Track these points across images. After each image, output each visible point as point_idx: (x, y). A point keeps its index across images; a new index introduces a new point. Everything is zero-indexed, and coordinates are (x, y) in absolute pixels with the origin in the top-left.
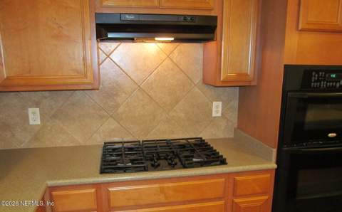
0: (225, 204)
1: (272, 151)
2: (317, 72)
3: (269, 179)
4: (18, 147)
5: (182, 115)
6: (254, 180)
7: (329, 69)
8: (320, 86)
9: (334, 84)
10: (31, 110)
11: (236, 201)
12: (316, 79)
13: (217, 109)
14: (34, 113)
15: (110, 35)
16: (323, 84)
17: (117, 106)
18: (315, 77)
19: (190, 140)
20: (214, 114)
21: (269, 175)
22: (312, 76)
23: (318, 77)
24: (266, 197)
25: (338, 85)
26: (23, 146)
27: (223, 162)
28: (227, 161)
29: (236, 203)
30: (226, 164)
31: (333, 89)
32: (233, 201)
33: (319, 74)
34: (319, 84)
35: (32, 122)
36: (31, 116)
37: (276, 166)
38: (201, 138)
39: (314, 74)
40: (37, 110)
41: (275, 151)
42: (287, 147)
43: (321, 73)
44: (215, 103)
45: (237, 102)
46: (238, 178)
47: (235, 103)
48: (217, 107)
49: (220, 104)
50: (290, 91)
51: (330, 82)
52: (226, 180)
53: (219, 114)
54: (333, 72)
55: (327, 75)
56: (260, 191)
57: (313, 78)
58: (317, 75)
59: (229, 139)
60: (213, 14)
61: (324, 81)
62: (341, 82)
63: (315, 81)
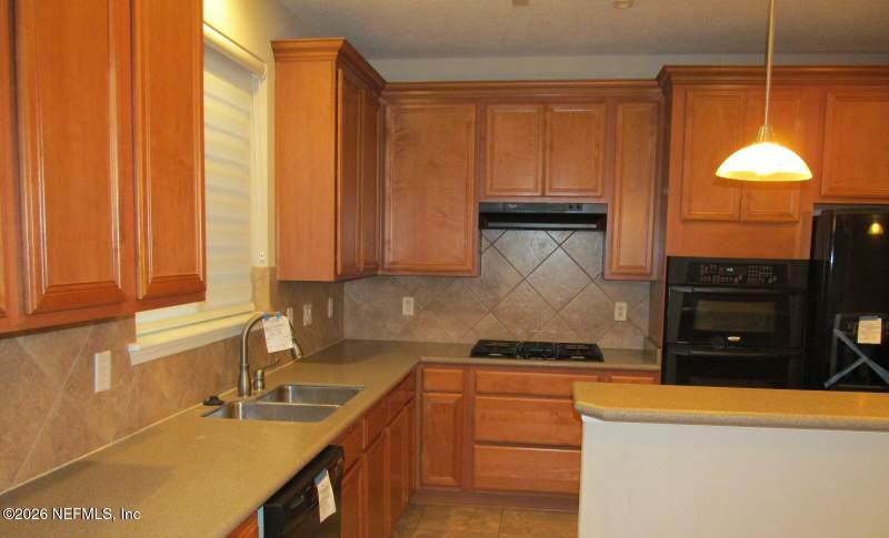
1: (657, 352)
2: (707, 265)
4: (388, 339)
5: (575, 317)
6: (634, 381)
7: (724, 263)
8: (712, 280)
9: (731, 278)
10: (405, 299)
12: (706, 272)
13: (621, 311)
14: (408, 302)
15: (490, 225)
16: (716, 279)
17: (498, 301)
18: (704, 270)
20: (617, 318)
21: (651, 379)
22: (700, 269)
25: (736, 280)
26: (392, 338)
27: (600, 358)
28: (604, 358)
30: (601, 361)
31: (730, 285)
33: (709, 268)
34: (710, 278)
35: (405, 312)
36: (405, 306)
37: (661, 368)
39: (702, 266)
40: (412, 300)
43: (711, 266)
44: (618, 304)
45: (648, 304)
47: (646, 305)
48: (621, 308)
49: (625, 304)
50: (674, 285)
51: (725, 276)
52: (599, 378)
53: (624, 318)
54: (730, 265)
55: (721, 269)
57: (702, 272)
58: (706, 268)
59: (637, 351)
60: (602, 201)
61: (717, 274)
62: (741, 278)
63: (705, 275)
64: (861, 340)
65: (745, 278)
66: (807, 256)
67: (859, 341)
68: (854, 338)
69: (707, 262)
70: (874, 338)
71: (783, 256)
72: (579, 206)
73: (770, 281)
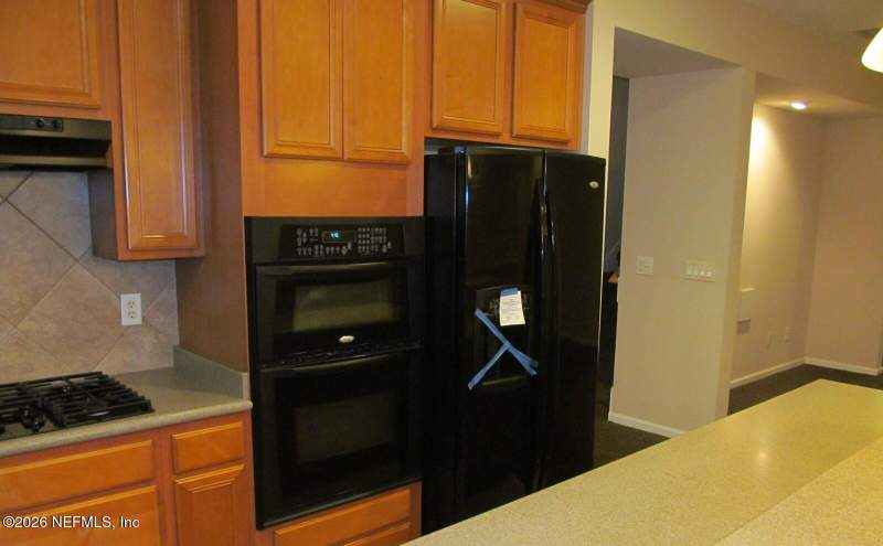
0: (159, 493)
1: (241, 377)
2: (306, 228)
3: (241, 430)
5: (51, 328)
6: (213, 436)
7: (326, 225)
8: (313, 253)
9: (338, 249)
11: (181, 481)
12: (305, 240)
13: (131, 308)
16: (319, 250)
18: (302, 238)
19: (71, 380)
20: (126, 321)
21: (239, 424)
22: (297, 236)
23: (308, 237)
24: (241, 467)
25: (344, 251)
27: (144, 407)
29: (181, 487)
30: (152, 411)
31: (337, 259)
32: (174, 483)
33: (308, 233)
34: (310, 249)
37: (250, 404)
38: (100, 373)
39: (299, 232)
41: (246, 376)
42: (268, 367)
43: (311, 231)
44: (125, 298)
45: (174, 292)
46: (177, 436)
47: (170, 295)
48: (131, 304)
49: (137, 297)
50: (261, 264)
51: (330, 245)
52: (153, 443)
53: (138, 320)
54: (334, 228)
55: (323, 235)
56: (226, 457)
57: (299, 240)
58: (305, 235)
60: (100, 116)
61: (319, 243)
62: (350, 246)
63: (304, 245)
64: (504, 322)
65: (355, 246)
66: (420, 212)
67: (502, 324)
68: (496, 320)
69: (306, 224)
70: (518, 318)
71: (394, 212)
72: (56, 124)
73: (384, 250)
